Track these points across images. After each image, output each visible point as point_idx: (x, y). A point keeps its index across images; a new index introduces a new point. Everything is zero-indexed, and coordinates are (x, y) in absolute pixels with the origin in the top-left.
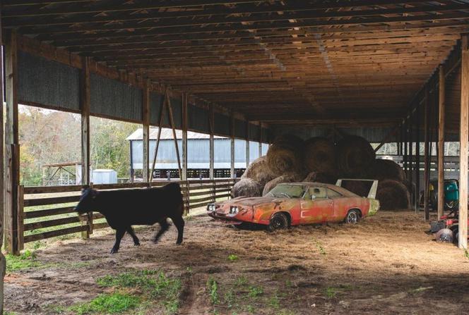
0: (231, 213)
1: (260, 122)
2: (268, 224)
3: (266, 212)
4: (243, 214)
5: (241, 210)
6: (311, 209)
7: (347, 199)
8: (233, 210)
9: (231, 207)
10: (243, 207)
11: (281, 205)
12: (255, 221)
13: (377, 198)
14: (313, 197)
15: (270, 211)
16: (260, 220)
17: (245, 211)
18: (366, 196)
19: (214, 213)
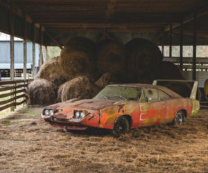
0: (74, 117)
1: (40, 25)
2: (112, 128)
3: (111, 116)
4: (90, 119)
5: (87, 114)
6: (148, 112)
7: (176, 100)
8: (78, 114)
9: (75, 112)
10: (89, 111)
11: (124, 108)
12: (101, 126)
13: (197, 98)
14: (150, 99)
15: (114, 115)
16: (106, 124)
17: (91, 115)
18: (189, 97)
19: (53, 117)
